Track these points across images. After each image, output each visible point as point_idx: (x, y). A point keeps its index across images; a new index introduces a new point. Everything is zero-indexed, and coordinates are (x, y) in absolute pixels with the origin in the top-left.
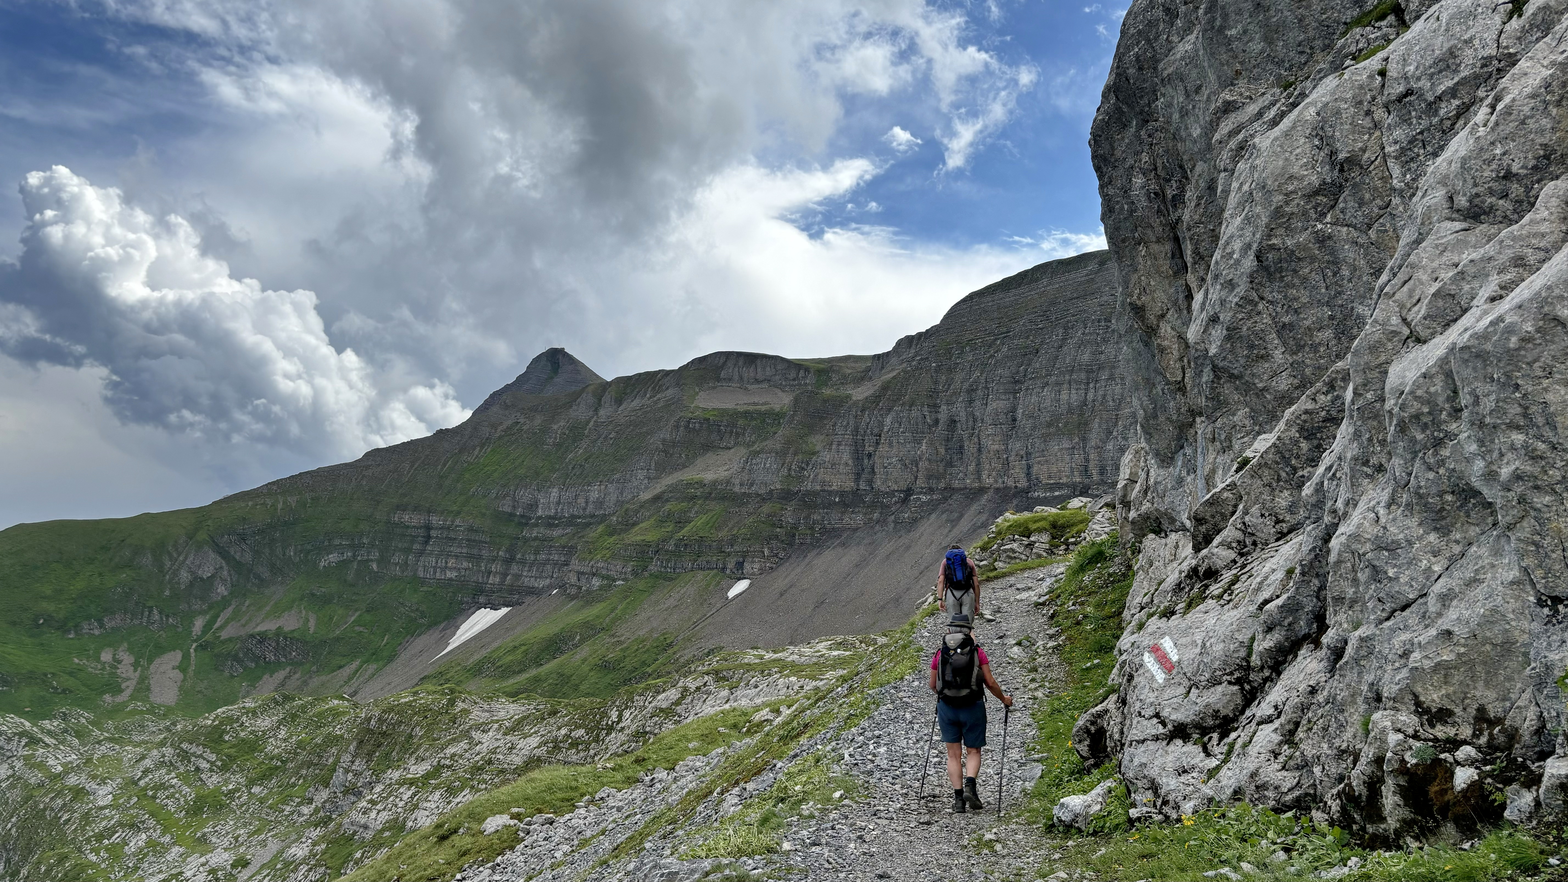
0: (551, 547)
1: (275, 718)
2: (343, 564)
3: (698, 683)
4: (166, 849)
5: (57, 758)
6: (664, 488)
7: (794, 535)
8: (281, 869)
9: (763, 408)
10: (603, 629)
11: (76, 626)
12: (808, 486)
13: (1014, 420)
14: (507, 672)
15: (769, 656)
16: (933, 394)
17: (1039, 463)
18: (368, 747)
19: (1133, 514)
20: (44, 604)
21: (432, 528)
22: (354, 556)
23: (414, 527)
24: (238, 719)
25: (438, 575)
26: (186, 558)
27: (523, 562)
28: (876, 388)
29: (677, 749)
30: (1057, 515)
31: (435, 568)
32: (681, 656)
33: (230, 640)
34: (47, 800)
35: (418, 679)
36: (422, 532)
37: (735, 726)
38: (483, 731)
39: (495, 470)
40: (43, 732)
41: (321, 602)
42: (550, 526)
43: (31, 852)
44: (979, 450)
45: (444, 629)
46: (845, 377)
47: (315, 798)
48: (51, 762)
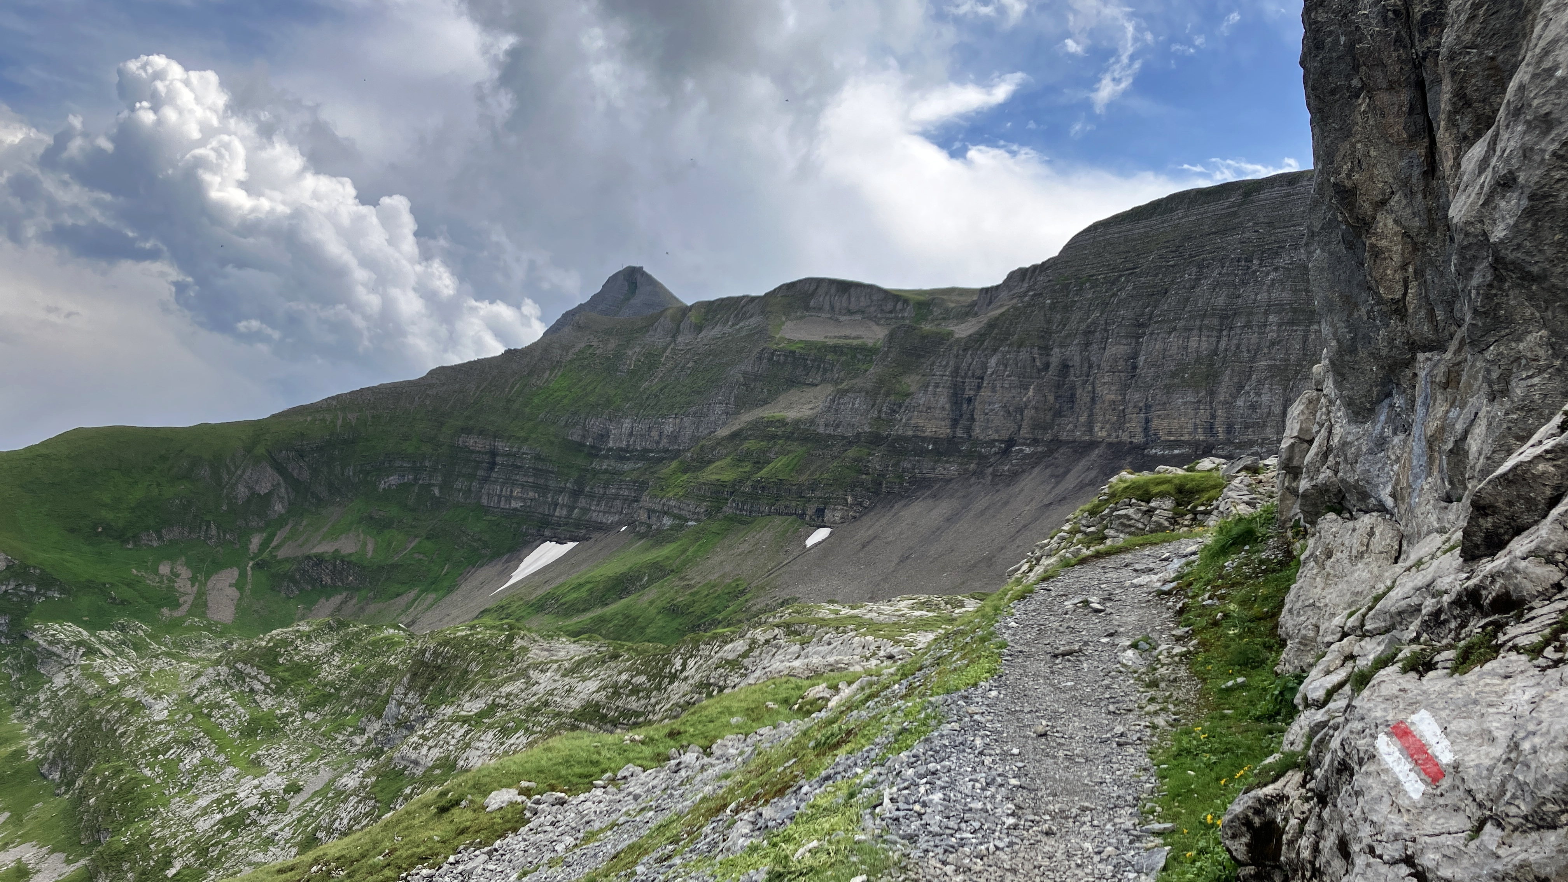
0: (621, 481)
1: (329, 644)
2: (403, 488)
3: (769, 635)
4: (220, 768)
5: (115, 670)
6: (742, 425)
7: (880, 484)
8: (332, 798)
9: (855, 342)
10: (672, 571)
11: (134, 536)
12: (898, 430)
13: (1135, 368)
14: (571, 610)
15: (846, 611)
16: (1045, 334)
17: (1159, 417)
18: (421, 681)
19: (1304, 484)
20: (103, 513)
21: (498, 455)
22: (416, 479)
23: (479, 452)
24: (292, 642)
25: (502, 505)
26: (244, 472)
27: (591, 496)
28: (982, 325)
29: (718, 723)
30: (1185, 477)
31: (500, 496)
32: (754, 605)
33: (287, 560)
34: (104, 712)
35: (478, 612)
36: (487, 458)
37: (786, 701)
38: (542, 671)
39: (566, 396)
40: (100, 643)
41: (380, 525)
42: (622, 459)
43: (87, 763)
44: (1093, 400)
45: (507, 561)
46: (947, 311)
47: (368, 729)
48: (108, 673)
